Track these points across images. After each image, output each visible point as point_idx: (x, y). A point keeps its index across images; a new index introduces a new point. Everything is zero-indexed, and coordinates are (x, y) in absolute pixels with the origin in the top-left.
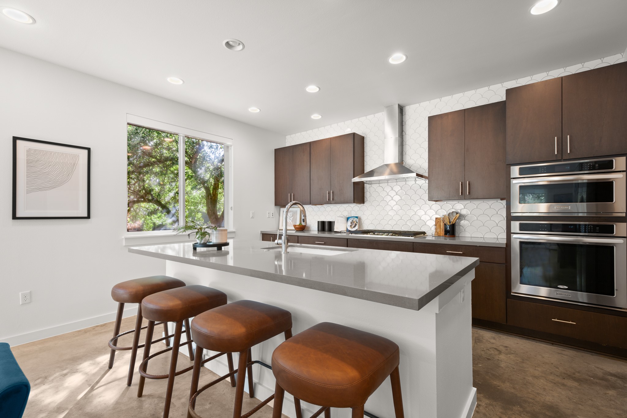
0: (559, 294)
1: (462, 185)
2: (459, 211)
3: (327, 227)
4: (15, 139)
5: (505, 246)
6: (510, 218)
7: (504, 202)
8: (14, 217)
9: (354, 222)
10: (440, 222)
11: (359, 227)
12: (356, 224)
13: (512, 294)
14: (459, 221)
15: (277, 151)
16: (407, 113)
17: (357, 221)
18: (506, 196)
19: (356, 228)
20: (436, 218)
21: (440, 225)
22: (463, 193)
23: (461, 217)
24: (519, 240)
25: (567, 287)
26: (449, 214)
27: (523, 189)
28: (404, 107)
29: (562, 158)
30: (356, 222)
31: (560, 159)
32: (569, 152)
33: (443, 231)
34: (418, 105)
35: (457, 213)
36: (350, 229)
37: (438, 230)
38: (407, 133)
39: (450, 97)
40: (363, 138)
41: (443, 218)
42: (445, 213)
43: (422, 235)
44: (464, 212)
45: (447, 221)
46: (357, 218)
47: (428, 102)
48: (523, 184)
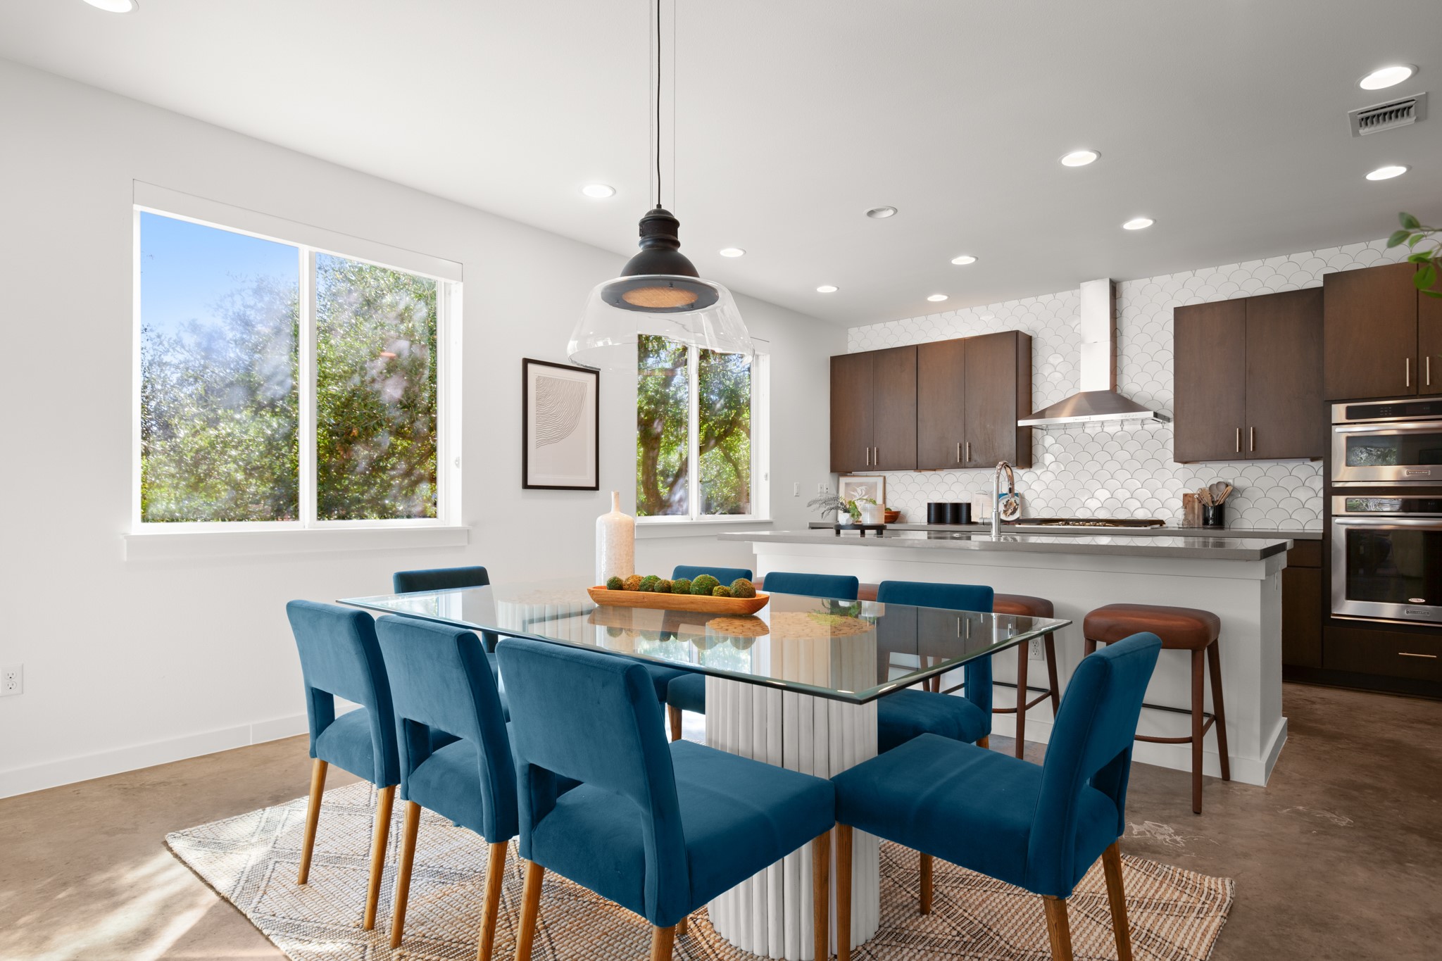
0: (1411, 612)
1: (1240, 433)
2: (1231, 481)
3: (949, 516)
4: (526, 362)
5: (1321, 538)
6: (1330, 491)
7: (1319, 465)
8: (526, 486)
9: (1011, 504)
10: (1194, 502)
11: (1022, 513)
12: (1015, 507)
13: (1332, 617)
14: (1231, 499)
15: (834, 360)
16: (1124, 295)
17: (1018, 502)
18: (1321, 452)
19: (1017, 515)
20: (1185, 495)
21: (1193, 508)
22: (1243, 447)
23: (1234, 492)
24: (1345, 527)
25: (1424, 601)
26: (1211, 486)
27: (1352, 441)
28: (1119, 282)
29: (1417, 392)
30: (1015, 504)
31: (1415, 394)
32: (1428, 384)
33: (1198, 518)
34: (1147, 280)
35: (1227, 486)
36: (1003, 517)
37: (1190, 517)
38: (1125, 333)
39: (1213, 269)
40: (1030, 339)
41: (1199, 494)
42: (1204, 485)
43: (1158, 526)
44: (1238, 483)
45: (1207, 500)
46: (1018, 496)
47: (1169, 276)
48: (1350, 435)
